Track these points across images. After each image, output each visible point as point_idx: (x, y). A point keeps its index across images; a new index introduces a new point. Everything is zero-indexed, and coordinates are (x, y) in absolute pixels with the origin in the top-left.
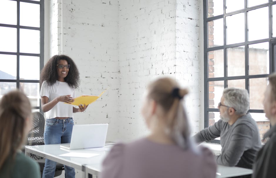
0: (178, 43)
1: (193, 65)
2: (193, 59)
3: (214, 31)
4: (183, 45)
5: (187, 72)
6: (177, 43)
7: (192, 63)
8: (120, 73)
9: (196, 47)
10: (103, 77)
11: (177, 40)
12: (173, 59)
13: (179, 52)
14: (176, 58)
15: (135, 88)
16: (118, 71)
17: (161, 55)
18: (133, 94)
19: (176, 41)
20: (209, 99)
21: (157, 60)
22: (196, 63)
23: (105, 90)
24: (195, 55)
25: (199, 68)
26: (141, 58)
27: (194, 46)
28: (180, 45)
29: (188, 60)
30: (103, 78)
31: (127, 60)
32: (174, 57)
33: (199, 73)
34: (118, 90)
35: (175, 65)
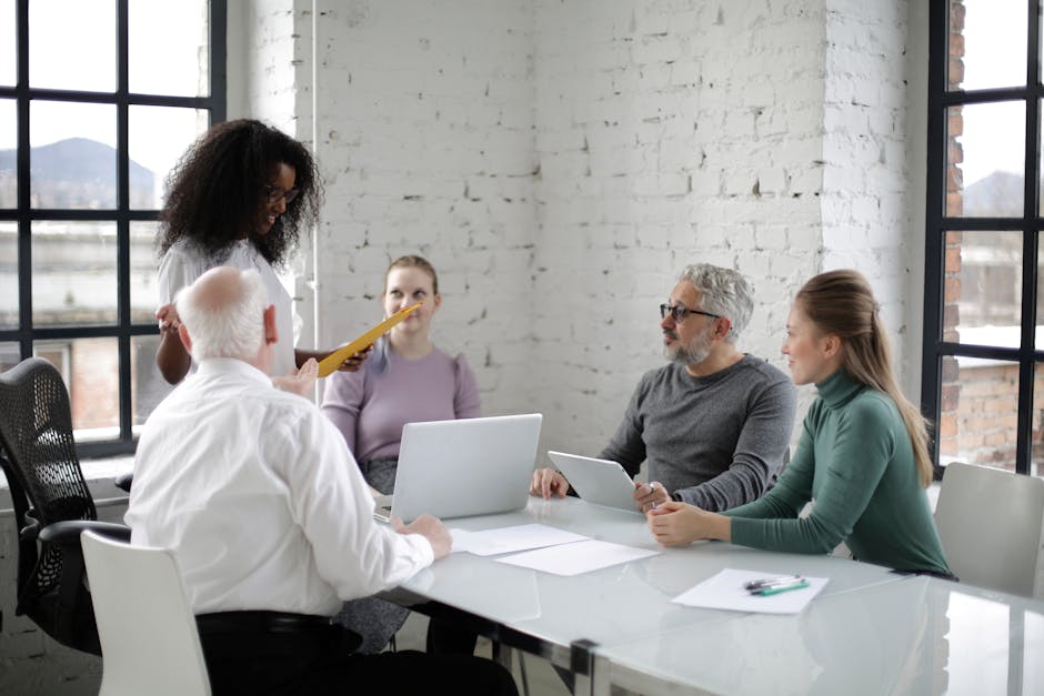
0: (832, 68)
1: (882, 161)
2: (886, 137)
3: (967, 20)
4: (849, 76)
5: (865, 193)
6: (828, 67)
7: (883, 152)
8: (540, 178)
9: (897, 87)
10: (473, 194)
11: (828, 55)
12: (811, 136)
13: (838, 108)
14: (822, 132)
15: (616, 247)
16: (531, 171)
17: (752, 116)
18: (606, 272)
19: (825, 61)
20: (946, 304)
21: (725, 136)
22: (894, 152)
23: (477, 248)
24: (894, 119)
25: (907, 174)
26: (645, 121)
27: (887, 80)
28: (839, 77)
29: (868, 140)
30: (475, 200)
31: (574, 126)
32: (817, 128)
33: (904, 193)
34: (528, 252)
35: (821, 163)
